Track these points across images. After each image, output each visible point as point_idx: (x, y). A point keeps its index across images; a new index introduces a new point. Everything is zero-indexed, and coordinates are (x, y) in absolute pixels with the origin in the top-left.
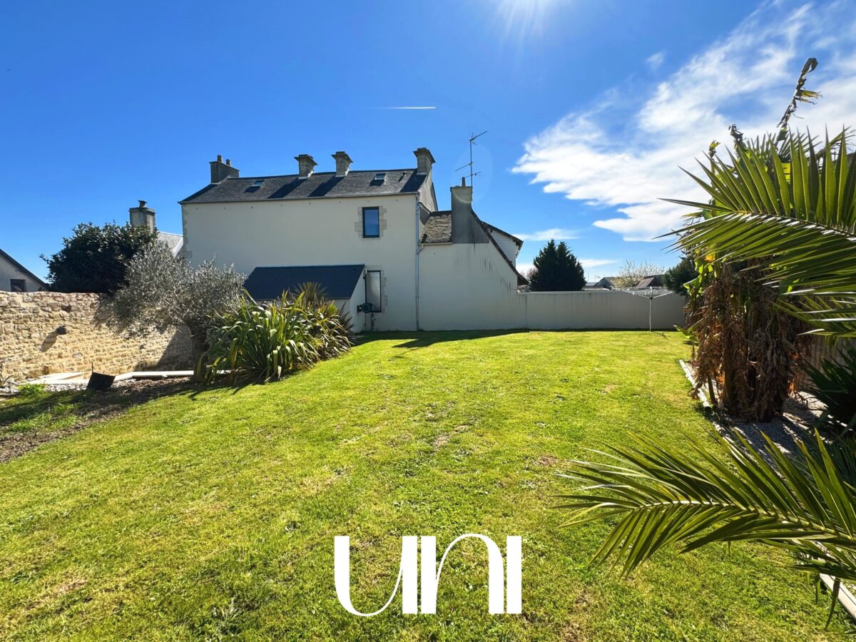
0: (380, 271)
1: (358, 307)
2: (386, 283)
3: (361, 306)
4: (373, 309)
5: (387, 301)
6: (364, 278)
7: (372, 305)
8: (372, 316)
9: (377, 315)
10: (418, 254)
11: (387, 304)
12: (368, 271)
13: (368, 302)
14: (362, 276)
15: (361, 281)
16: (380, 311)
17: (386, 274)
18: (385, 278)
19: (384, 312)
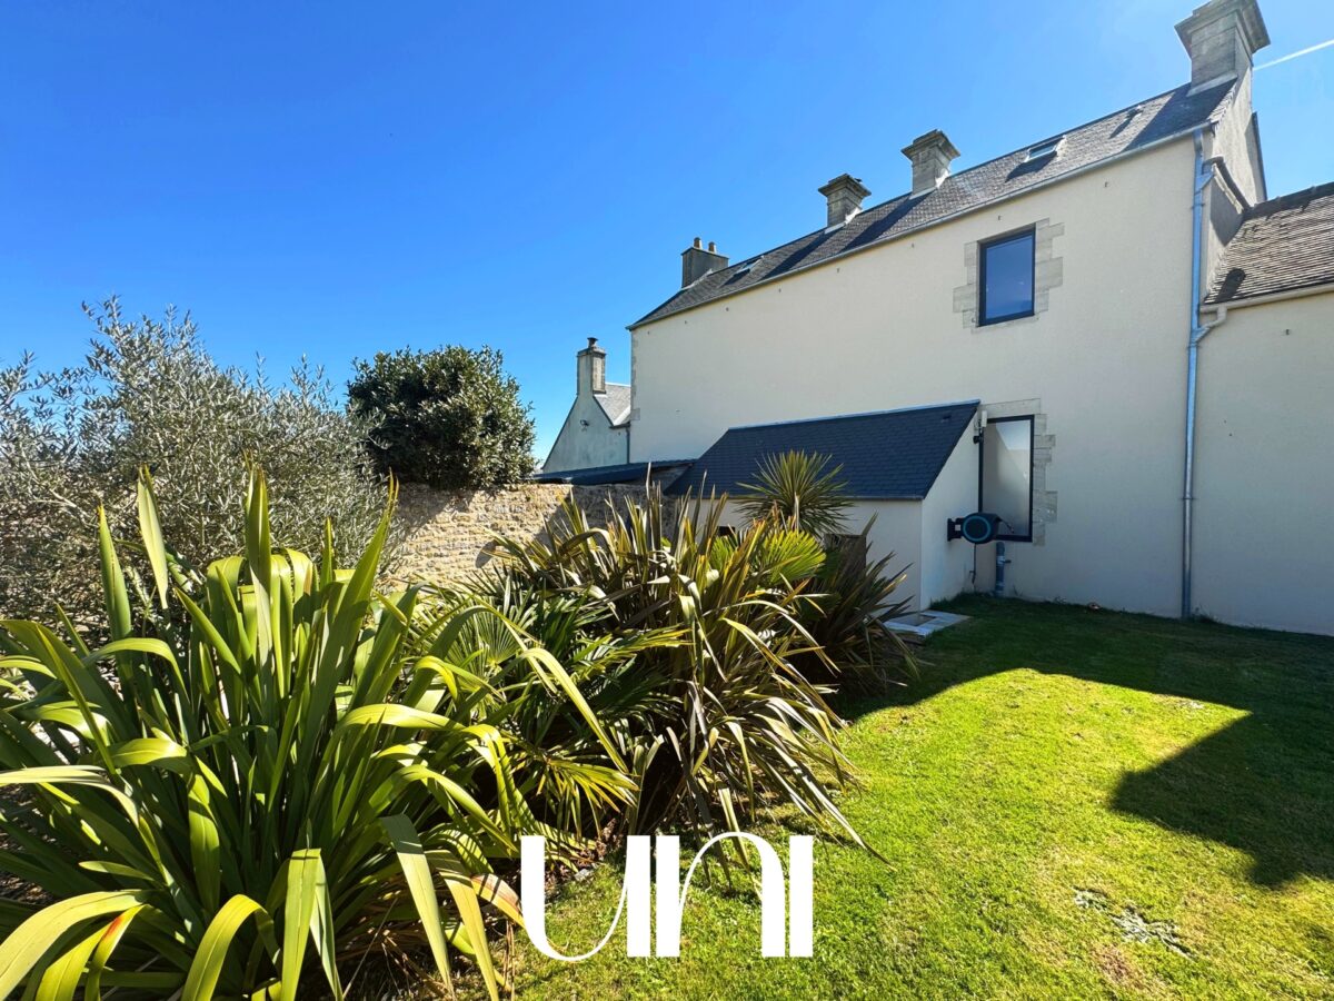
0: (1031, 418)
1: (951, 524)
2: (1055, 452)
3: (960, 521)
4: (1002, 529)
5: (1054, 508)
6: (976, 440)
7: (999, 520)
8: (999, 551)
9: (1014, 550)
10: (1198, 345)
11: (1053, 519)
12: (990, 421)
13: (985, 511)
14: (969, 433)
15: (965, 451)
16: (1028, 539)
17: (1051, 424)
18: (1051, 437)
19: (1041, 542)
